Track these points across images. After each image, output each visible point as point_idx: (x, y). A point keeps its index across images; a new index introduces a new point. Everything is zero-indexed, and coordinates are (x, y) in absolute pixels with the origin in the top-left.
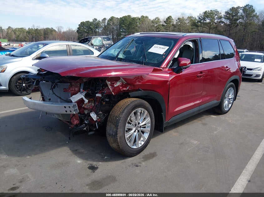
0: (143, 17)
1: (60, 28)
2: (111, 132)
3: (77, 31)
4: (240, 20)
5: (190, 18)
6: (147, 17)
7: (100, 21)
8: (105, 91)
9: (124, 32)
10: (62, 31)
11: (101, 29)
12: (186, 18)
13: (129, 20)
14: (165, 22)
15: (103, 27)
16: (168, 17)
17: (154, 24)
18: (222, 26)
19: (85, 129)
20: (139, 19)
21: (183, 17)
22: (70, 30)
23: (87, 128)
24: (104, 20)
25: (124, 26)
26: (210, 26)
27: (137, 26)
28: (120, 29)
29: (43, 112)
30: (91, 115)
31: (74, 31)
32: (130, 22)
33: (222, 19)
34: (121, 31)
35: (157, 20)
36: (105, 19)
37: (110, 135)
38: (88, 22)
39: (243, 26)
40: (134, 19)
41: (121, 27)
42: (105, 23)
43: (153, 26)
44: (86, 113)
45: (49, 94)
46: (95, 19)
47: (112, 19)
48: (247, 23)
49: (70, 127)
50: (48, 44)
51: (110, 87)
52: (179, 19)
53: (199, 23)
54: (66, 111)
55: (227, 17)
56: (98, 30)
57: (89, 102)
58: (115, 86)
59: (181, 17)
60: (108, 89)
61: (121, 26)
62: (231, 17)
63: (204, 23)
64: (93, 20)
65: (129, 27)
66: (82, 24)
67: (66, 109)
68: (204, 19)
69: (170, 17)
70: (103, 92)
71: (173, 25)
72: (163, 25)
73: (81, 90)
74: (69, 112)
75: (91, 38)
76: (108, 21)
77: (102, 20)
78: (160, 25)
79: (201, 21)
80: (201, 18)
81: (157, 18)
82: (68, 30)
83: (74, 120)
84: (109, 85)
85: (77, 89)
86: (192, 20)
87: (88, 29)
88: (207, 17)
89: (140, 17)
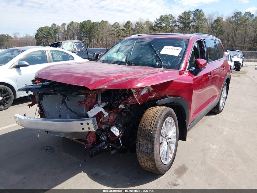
0: (103, 21)
1: (16, 34)
2: (144, 149)
3: (36, 37)
4: (192, 23)
5: (147, 22)
6: (106, 22)
7: (59, 26)
8: (129, 101)
9: (85, 37)
10: (19, 37)
11: (61, 34)
12: (143, 22)
13: (89, 25)
14: (124, 26)
15: (63, 32)
16: (127, 22)
17: (114, 29)
18: (176, 29)
19: (106, 147)
20: (100, 24)
21: (141, 22)
22: (27, 36)
23: (108, 146)
24: (64, 26)
25: (84, 30)
26: (166, 29)
27: (97, 31)
28: (80, 34)
29: (42, 131)
30: (112, 130)
31: (32, 37)
32: (90, 26)
33: (176, 23)
34: (82, 36)
35: (117, 25)
36: (64, 24)
37: (142, 152)
38: (47, 27)
39: (195, 28)
40: (94, 24)
41: (81, 32)
42: (65, 28)
43: (114, 30)
44: (103, 128)
45: (60, 109)
46: (54, 24)
47: (71, 24)
48: (198, 26)
49: (86, 146)
50: (25, 51)
51: (135, 96)
52: (137, 23)
53: (156, 27)
54: (83, 129)
55: (181, 20)
56: (57, 35)
57: (109, 115)
58: (142, 94)
59: (139, 22)
60: (132, 98)
61: (82, 30)
62: (184, 21)
63: (160, 27)
64: (52, 25)
65: (89, 32)
66: (40, 30)
67: (82, 127)
68: (160, 23)
69: (129, 21)
70: (126, 102)
71: (132, 29)
72: (123, 30)
73: (100, 102)
74: (86, 130)
75: (61, 43)
76: (68, 26)
77: (62, 25)
78: (120, 29)
79: (157, 25)
80: (157, 22)
81: (117, 22)
82: (25, 36)
83: (90, 138)
84: (134, 94)
85: (93, 101)
86: (149, 24)
87: (47, 34)
88: (163, 21)
89: (100, 22)
